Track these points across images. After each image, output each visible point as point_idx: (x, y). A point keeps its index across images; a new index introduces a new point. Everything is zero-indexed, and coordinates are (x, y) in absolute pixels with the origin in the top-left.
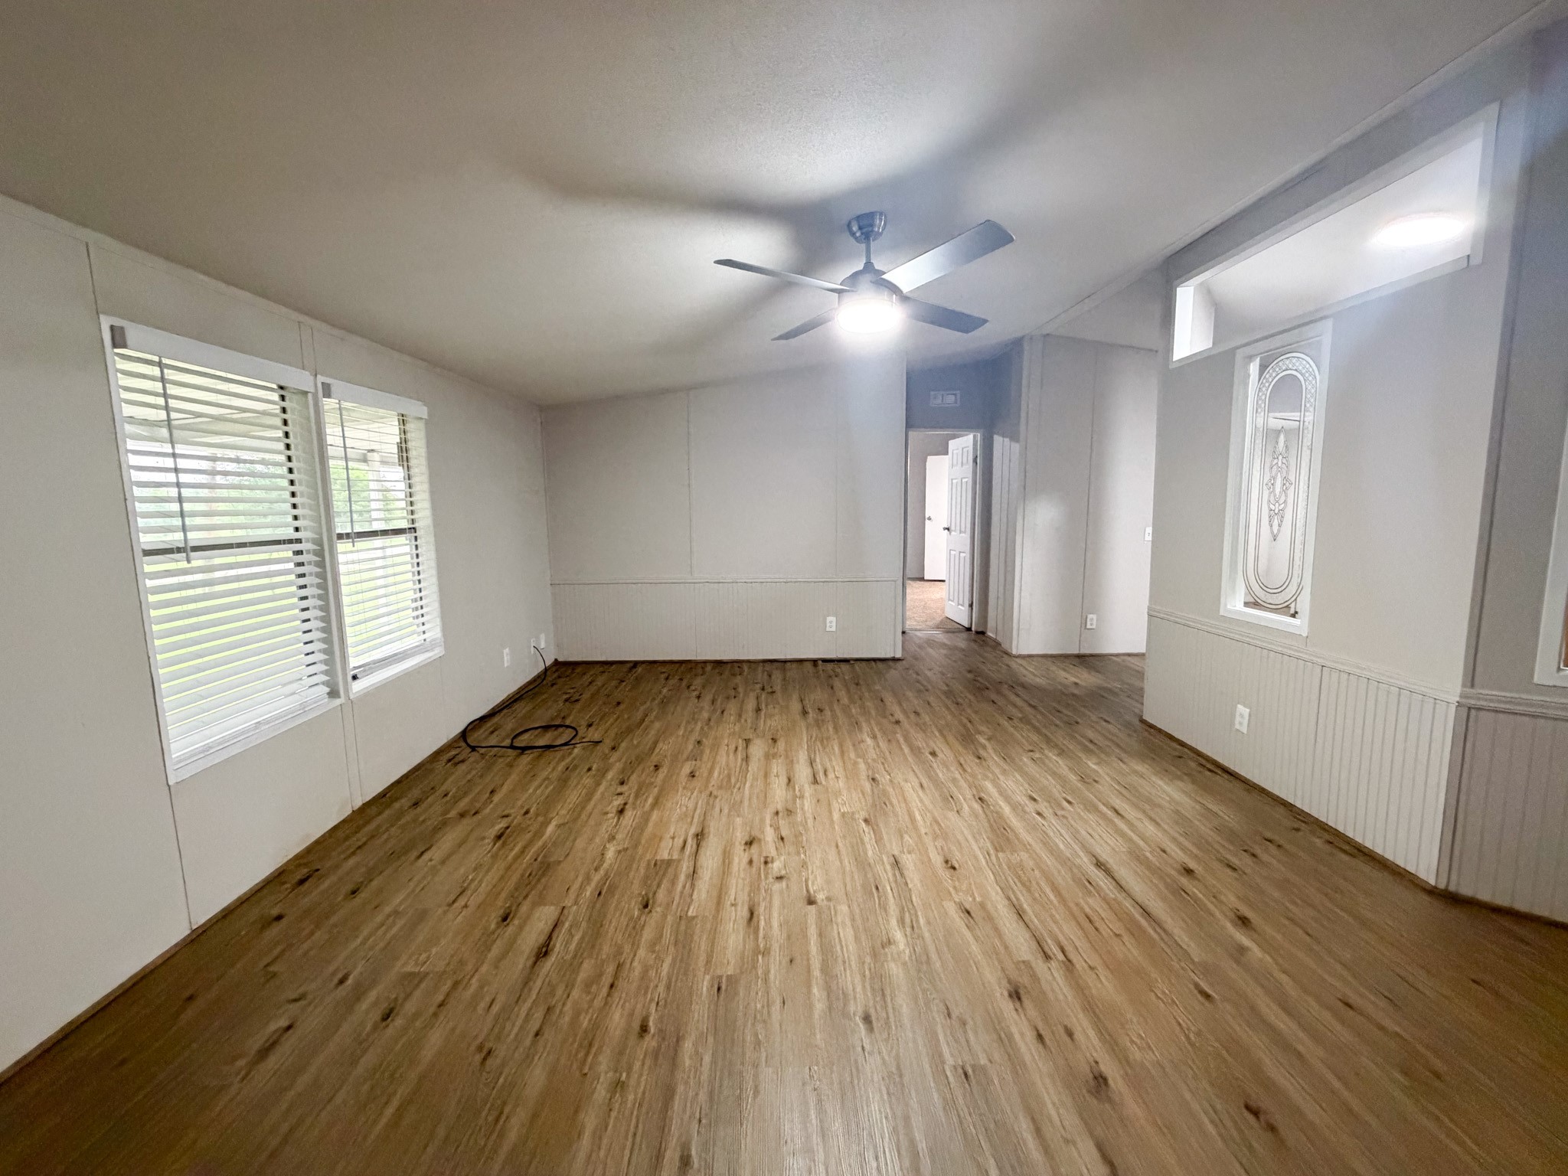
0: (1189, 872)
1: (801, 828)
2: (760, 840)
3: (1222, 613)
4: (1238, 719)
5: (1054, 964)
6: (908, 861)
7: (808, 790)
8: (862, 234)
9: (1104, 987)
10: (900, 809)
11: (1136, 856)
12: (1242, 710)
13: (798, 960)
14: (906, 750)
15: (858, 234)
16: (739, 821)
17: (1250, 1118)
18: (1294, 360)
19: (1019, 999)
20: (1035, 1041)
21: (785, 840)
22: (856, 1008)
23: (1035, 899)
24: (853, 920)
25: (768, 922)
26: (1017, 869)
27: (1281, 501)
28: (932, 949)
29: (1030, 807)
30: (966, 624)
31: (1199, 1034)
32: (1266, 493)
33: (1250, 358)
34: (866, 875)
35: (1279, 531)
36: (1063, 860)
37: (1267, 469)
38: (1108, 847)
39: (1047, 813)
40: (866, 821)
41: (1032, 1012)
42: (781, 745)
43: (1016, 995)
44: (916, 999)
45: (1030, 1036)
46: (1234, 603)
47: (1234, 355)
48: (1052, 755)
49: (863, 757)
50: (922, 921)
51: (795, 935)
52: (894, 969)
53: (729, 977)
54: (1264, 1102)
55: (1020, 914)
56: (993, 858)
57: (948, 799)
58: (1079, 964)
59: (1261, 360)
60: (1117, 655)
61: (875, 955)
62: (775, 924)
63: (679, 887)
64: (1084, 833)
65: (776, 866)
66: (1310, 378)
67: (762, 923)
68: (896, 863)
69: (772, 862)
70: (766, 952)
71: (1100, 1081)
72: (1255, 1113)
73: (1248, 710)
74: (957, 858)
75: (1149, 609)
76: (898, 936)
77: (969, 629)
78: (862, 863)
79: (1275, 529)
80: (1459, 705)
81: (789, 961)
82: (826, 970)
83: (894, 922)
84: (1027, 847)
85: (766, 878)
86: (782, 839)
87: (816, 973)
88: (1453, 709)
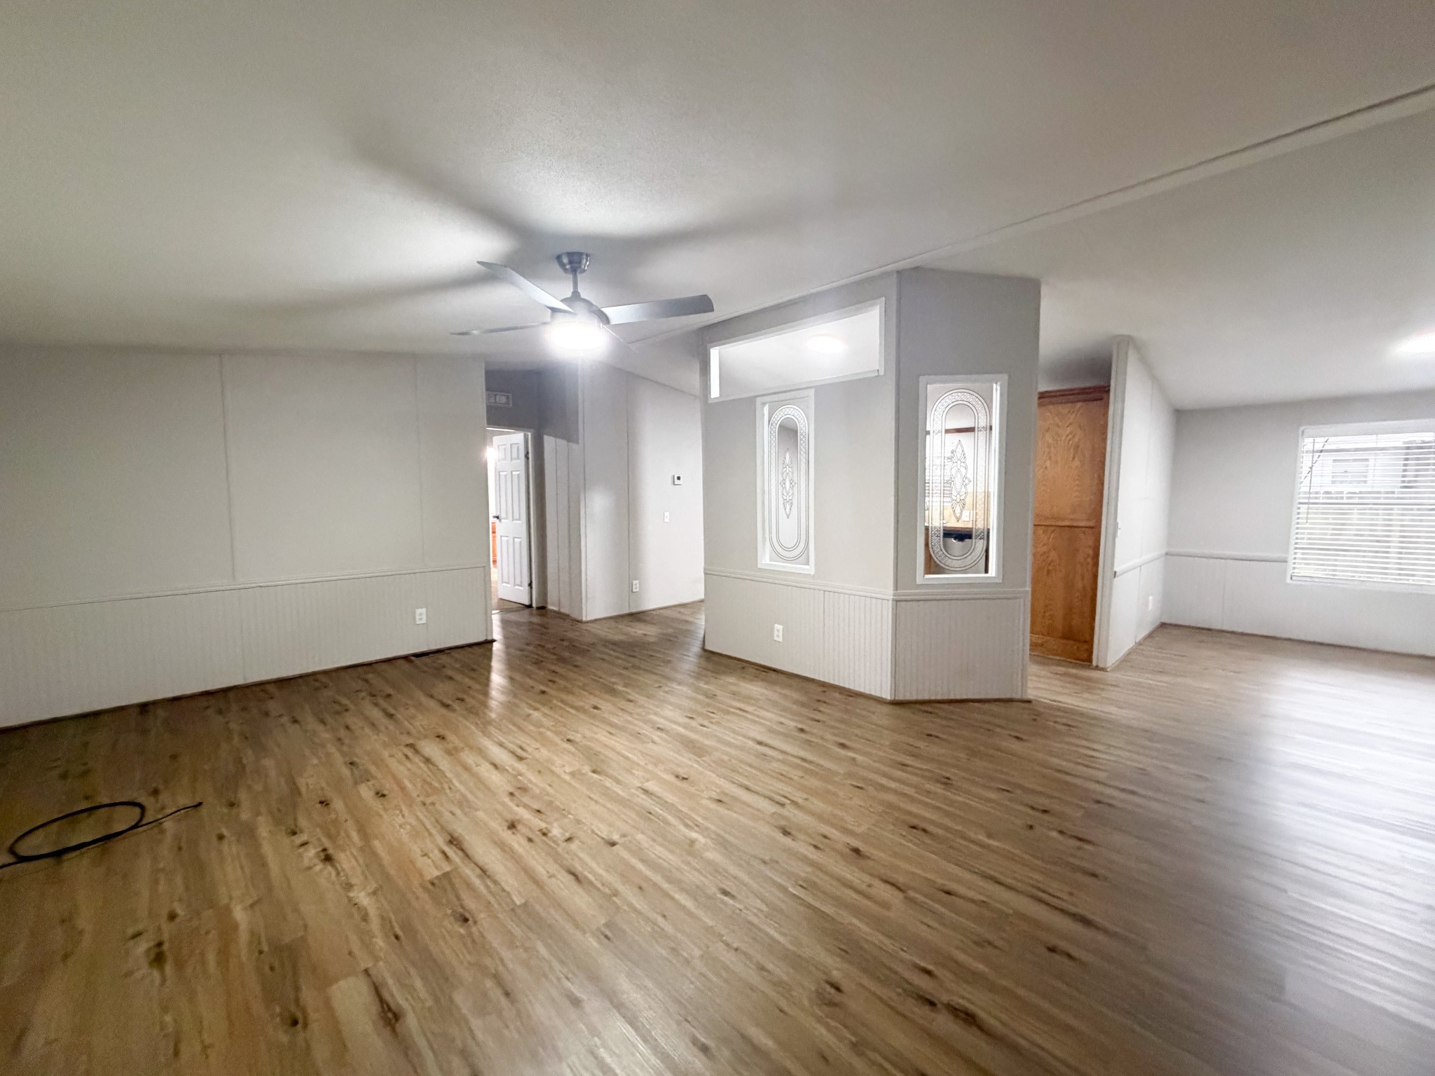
0: (802, 730)
1: (546, 798)
2: (519, 821)
3: (759, 566)
4: (776, 633)
5: (788, 807)
6: (650, 786)
7: (521, 767)
8: (571, 267)
9: (818, 805)
10: (611, 754)
11: (771, 731)
12: (778, 627)
13: (644, 885)
14: (573, 711)
15: (568, 267)
16: (480, 814)
17: (915, 831)
18: (792, 409)
19: (789, 834)
20: (816, 850)
21: (542, 810)
22: (713, 890)
23: (746, 777)
24: (654, 840)
25: (592, 872)
26: (720, 763)
27: (790, 494)
28: (719, 831)
29: (694, 724)
30: (527, 603)
31: (871, 806)
32: (780, 488)
33: (764, 404)
34: (635, 809)
35: (790, 512)
36: (742, 748)
37: (780, 476)
38: (757, 732)
39: (706, 723)
40: (594, 772)
41: (802, 837)
42: (451, 737)
43: (786, 833)
44: (740, 865)
45: (812, 849)
46: (765, 559)
47: (755, 401)
48: (675, 686)
49: (542, 726)
50: (700, 820)
51: (627, 873)
52: (711, 855)
53: (607, 925)
54: (915, 822)
55: (748, 789)
56: (701, 762)
57: (637, 735)
58: (800, 801)
59: (769, 406)
60: (653, 610)
61: (690, 853)
62: (601, 871)
63: (482, 889)
64: (737, 728)
65: (556, 831)
66: (802, 421)
67: (590, 876)
68: (646, 791)
69: (550, 831)
70: (616, 893)
71: (856, 851)
72: (914, 827)
73: (782, 627)
74: (682, 772)
75: (705, 569)
76: (694, 835)
77: (530, 606)
78: (621, 801)
79: (788, 511)
80: (893, 600)
81: (639, 890)
82: (670, 880)
83: (682, 828)
84: (717, 750)
85: (558, 845)
86: (539, 811)
87: (665, 886)
88: (890, 602)
